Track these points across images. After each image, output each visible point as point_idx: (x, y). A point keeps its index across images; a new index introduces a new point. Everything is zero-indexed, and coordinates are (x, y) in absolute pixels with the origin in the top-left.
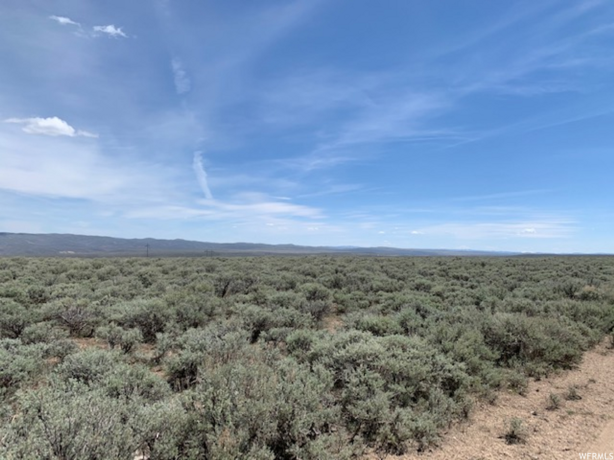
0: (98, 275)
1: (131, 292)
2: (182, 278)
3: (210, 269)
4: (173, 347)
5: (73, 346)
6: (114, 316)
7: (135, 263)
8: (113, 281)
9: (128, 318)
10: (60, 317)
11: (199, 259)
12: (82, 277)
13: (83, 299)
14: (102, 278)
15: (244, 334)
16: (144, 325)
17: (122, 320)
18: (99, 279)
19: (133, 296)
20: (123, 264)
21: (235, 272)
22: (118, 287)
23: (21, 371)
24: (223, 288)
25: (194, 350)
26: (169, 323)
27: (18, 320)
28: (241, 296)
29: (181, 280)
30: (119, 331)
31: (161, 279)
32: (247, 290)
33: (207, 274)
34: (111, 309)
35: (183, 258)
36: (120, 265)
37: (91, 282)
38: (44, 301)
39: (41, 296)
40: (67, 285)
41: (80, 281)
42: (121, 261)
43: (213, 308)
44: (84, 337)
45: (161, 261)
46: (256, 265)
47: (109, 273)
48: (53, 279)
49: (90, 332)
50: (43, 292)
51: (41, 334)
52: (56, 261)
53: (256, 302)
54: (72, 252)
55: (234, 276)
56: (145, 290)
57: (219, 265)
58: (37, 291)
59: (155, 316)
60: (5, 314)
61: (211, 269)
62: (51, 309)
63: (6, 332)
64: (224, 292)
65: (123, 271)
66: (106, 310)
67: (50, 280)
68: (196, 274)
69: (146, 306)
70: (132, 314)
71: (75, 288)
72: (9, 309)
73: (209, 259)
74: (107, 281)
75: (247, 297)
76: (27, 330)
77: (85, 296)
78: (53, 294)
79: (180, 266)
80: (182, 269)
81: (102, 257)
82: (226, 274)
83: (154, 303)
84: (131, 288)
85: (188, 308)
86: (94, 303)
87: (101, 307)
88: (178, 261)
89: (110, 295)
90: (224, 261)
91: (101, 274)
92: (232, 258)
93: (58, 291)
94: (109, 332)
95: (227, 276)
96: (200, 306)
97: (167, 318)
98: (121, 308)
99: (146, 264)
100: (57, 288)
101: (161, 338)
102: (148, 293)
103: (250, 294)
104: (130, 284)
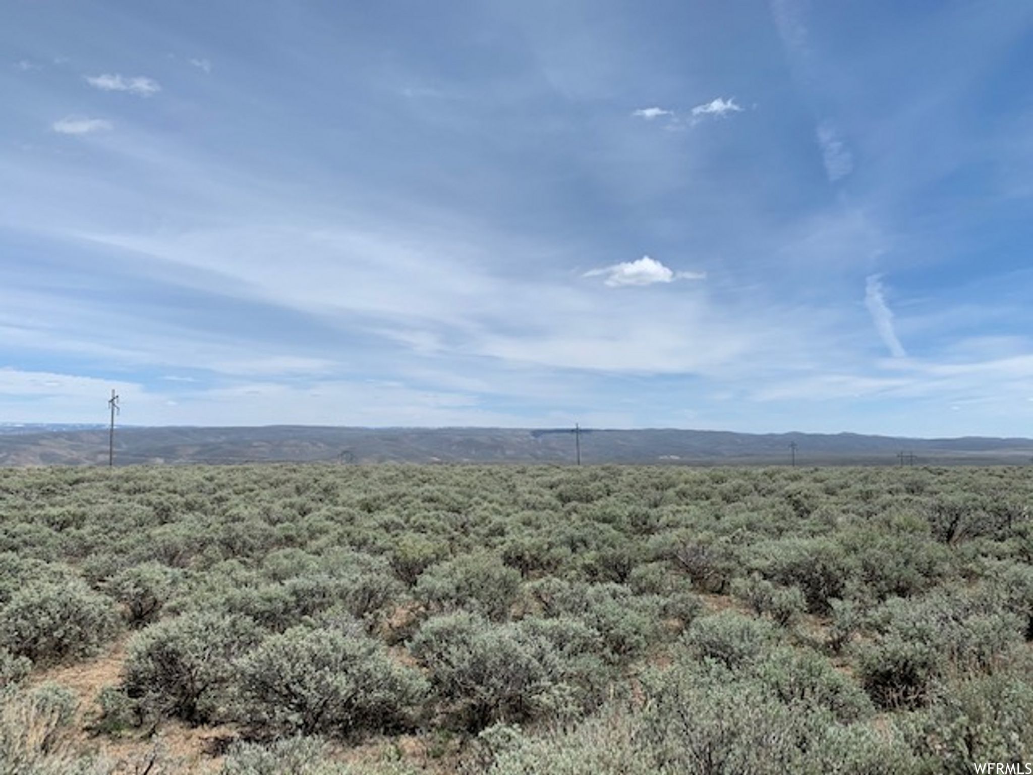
0: (721, 493)
1: (777, 524)
2: (863, 503)
3: (915, 487)
4: (863, 626)
5: (700, 605)
6: (755, 563)
7: (777, 476)
8: (746, 503)
9: (779, 568)
10: (675, 557)
11: (889, 469)
12: (698, 497)
13: (705, 532)
14: (727, 499)
15: (1010, 620)
16: (806, 582)
17: (769, 570)
18: (724, 499)
19: (781, 530)
20: (757, 477)
21: (967, 495)
22: (755, 514)
23: (635, 633)
24: (948, 525)
25: (906, 638)
26: (852, 581)
27: (622, 556)
28: (988, 543)
29: (862, 507)
30: (767, 590)
31: (826, 504)
32: (1000, 532)
33: (911, 497)
34: (749, 551)
35: (860, 468)
36: (754, 479)
37: (712, 504)
38: (650, 531)
39: (645, 523)
40: (679, 508)
41: (696, 502)
42: (754, 472)
43: (931, 563)
44: (713, 592)
45: (819, 472)
46: (1014, 482)
47: (738, 491)
48: (658, 497)
49: (720, 585)
50: (648, 517)
51: (654, 582)
52: (659, 471)
53: (1026, 559)
54: (677, 458)
55: (970, 503)
56: (801, 522)
57: (932, 482)
58: (640, 516)
59: (824, 568)
60: (605, 546)
61: (915, 489)
62: (661, 545)
63: (609, 573)
64: (950, 534)
65: (759, 488)
66: (742, 550)
67: (655, 499)
68: (889, 496)
69: (807, 551)
70: (785, 562)
71: (692, 513)
72: (610, 540)
73: (907, 470)
74: (736, 504)
75: (1004, 546)
76: (635, 572)
77: (707, 528)
78: (661, 521)
79: (856, 482)
80: (859, 486)
81: (722, 465)
82: (950, 498)
83: (822, 547)
84: (776, 518)
85: (883, 558)
86: (723, 539)
87: (732, 546)
88: (851, 473)
89: (745, 528)
90: (940, 474)
91: (725, 492)
92: (958, 468)
93: (668, 516)
94: (752, 589)
95: (953, 502)
96: (907, 557)
97: (846, 573)
98: (764, 550)
99: (795, 478)
100: (666, 513)
101: (841, 609)
102: (807, 528)
103: (1009, 541)
104: (774, 510)
